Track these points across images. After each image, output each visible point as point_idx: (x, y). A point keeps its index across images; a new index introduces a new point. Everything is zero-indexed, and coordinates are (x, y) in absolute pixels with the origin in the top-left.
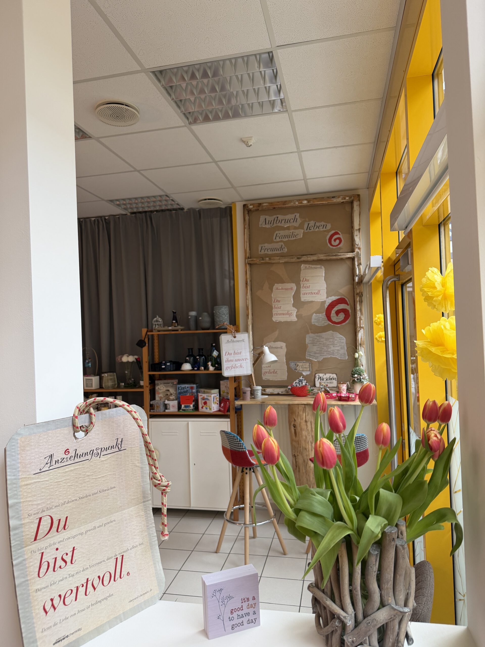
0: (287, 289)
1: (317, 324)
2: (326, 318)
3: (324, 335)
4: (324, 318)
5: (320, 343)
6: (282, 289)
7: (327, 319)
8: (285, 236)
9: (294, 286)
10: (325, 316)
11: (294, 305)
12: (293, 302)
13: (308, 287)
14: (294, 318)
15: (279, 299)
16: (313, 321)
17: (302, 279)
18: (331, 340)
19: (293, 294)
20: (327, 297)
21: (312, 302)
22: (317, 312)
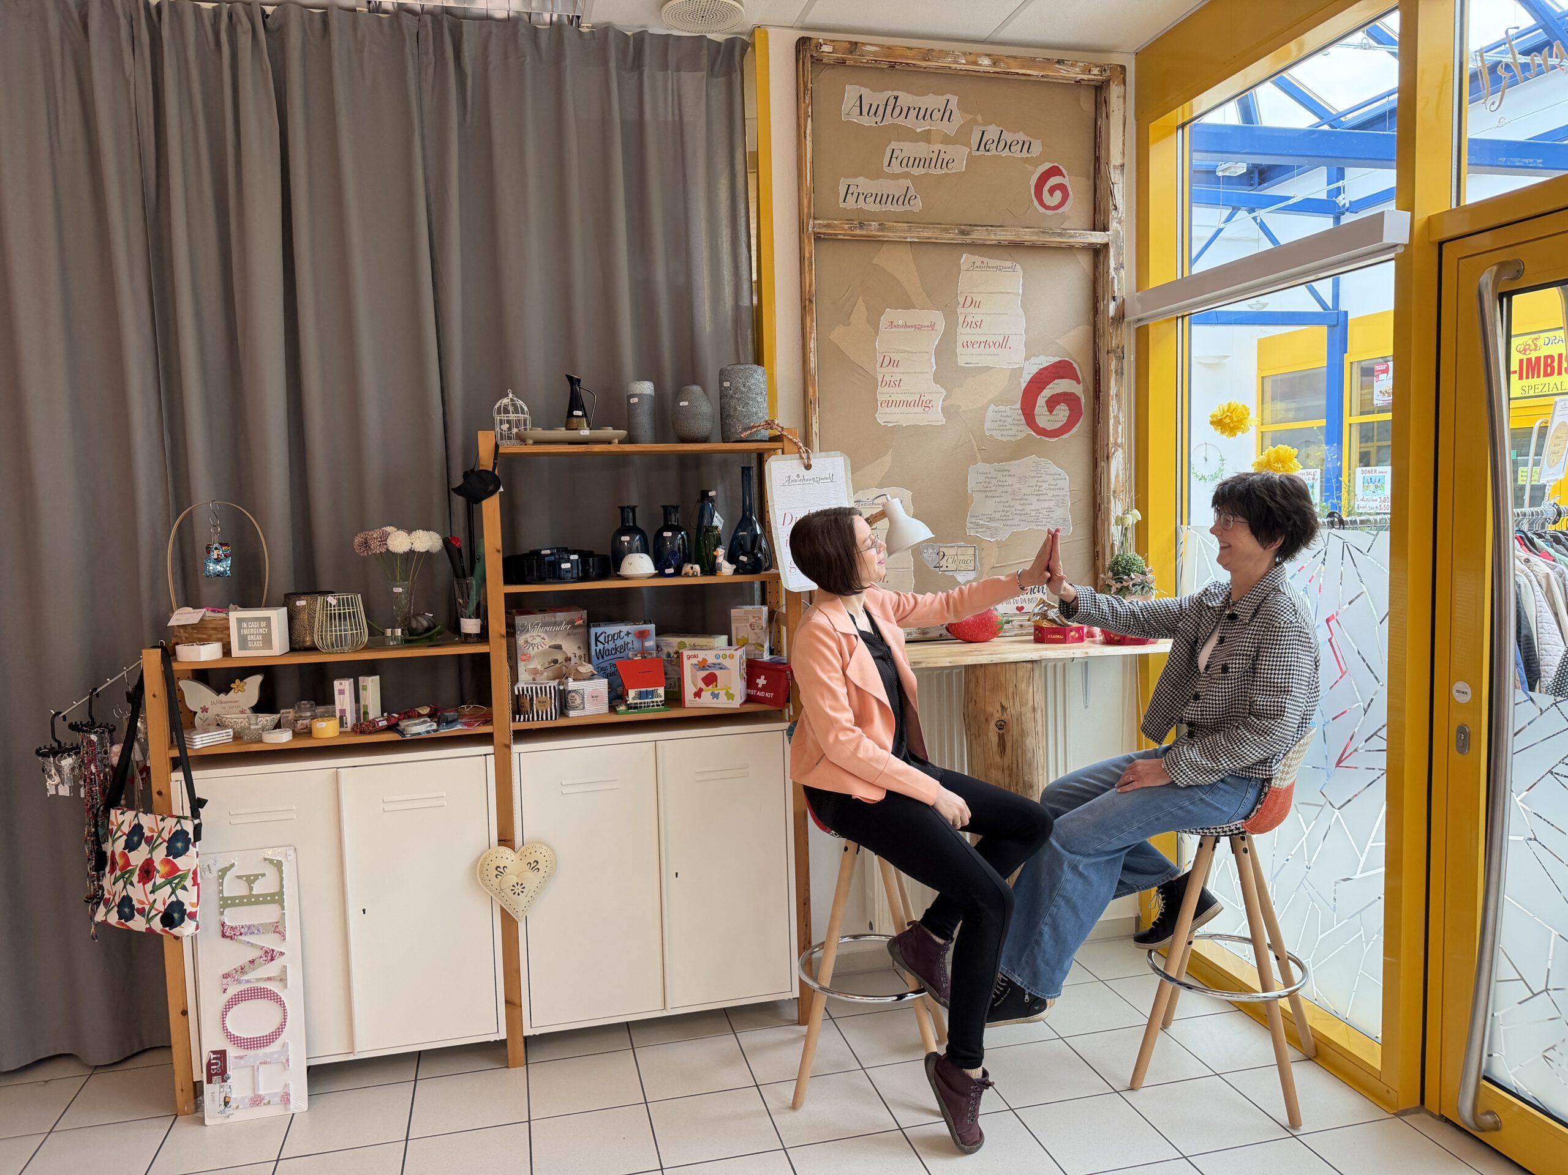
0: (918, 327)
1: (997, 435)
2: (1022, 417)
3: (1015, 466)
4: (1018, 417)
5: (1004, 489)
6: (905, 326)
7: (1024, 421)
8: (918, 162)
9: (938, 318)
10: (1020, 412)
11: (938, 378)
12: (935, 367)
13: (979, 325)
14: (936, 417)
15: (895, 357)
16: (988, 425)
17: (961, 300)
18: (1033, 482)
19: (936, 343)
20: (1027, 359)
21: (987, 369)
22: (999, 401)
